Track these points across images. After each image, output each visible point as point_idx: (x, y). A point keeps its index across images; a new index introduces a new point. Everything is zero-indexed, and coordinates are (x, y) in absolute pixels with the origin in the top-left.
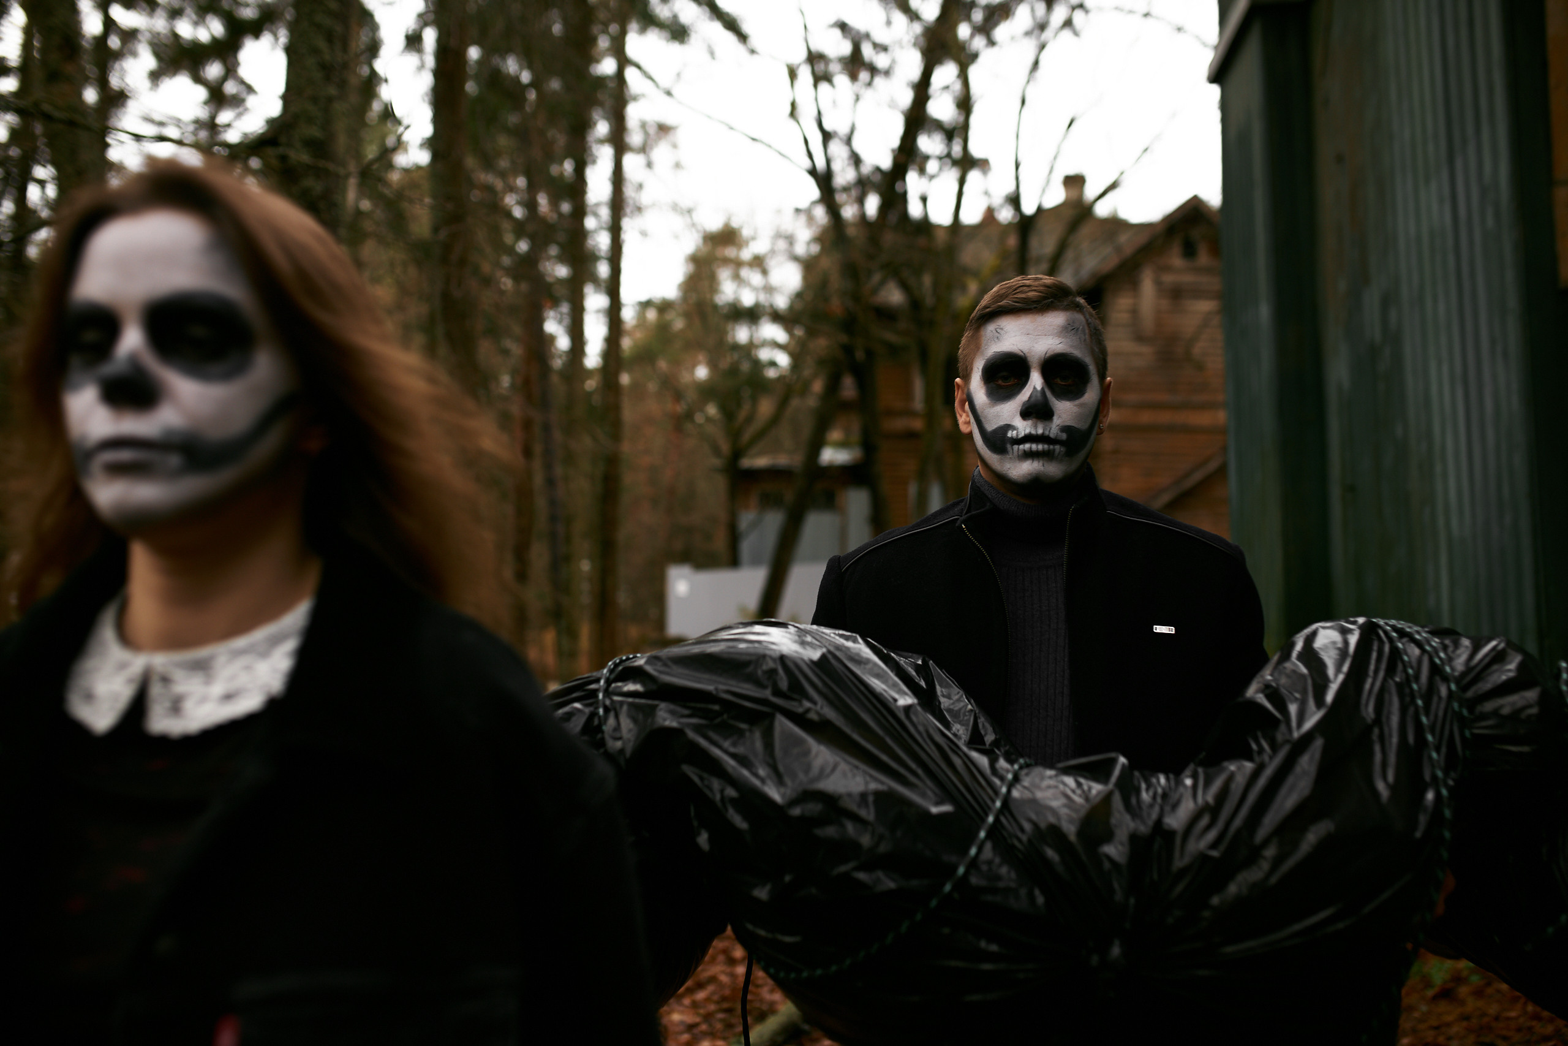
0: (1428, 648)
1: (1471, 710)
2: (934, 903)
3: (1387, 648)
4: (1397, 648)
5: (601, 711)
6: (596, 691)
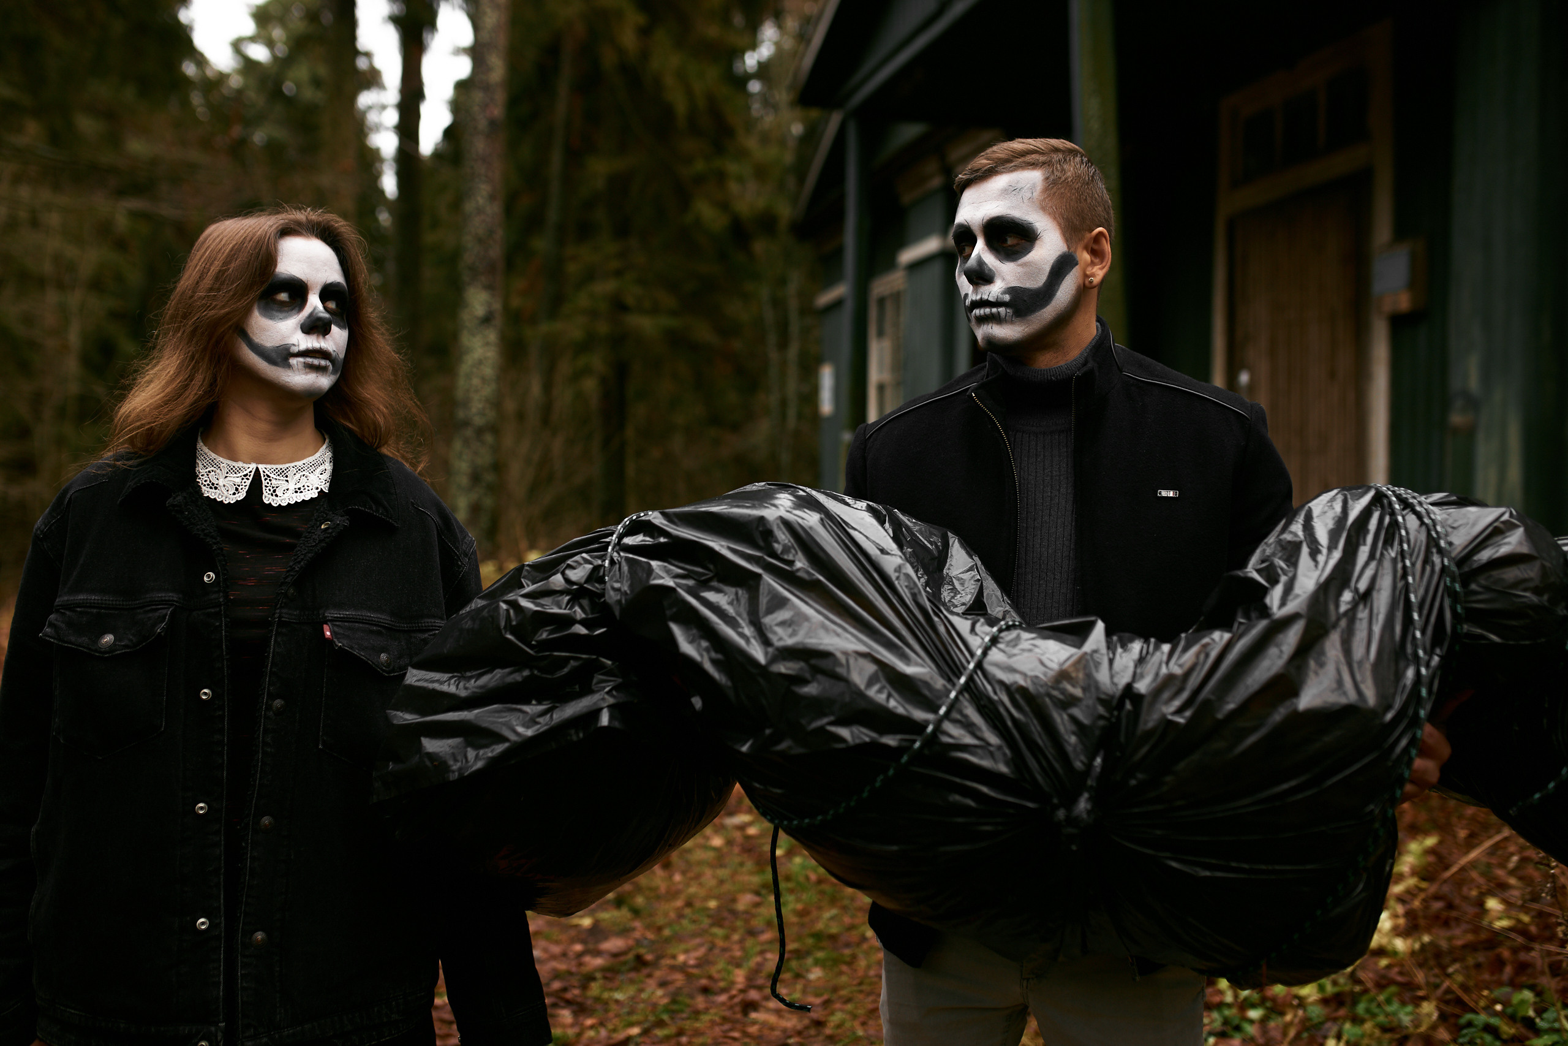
0: (1426, 520)
1: (1465, 585)
2: (905, 759)
3: (1387, 519)
4: (1396, 521)
5: (607, 563)
6: (609, 543)
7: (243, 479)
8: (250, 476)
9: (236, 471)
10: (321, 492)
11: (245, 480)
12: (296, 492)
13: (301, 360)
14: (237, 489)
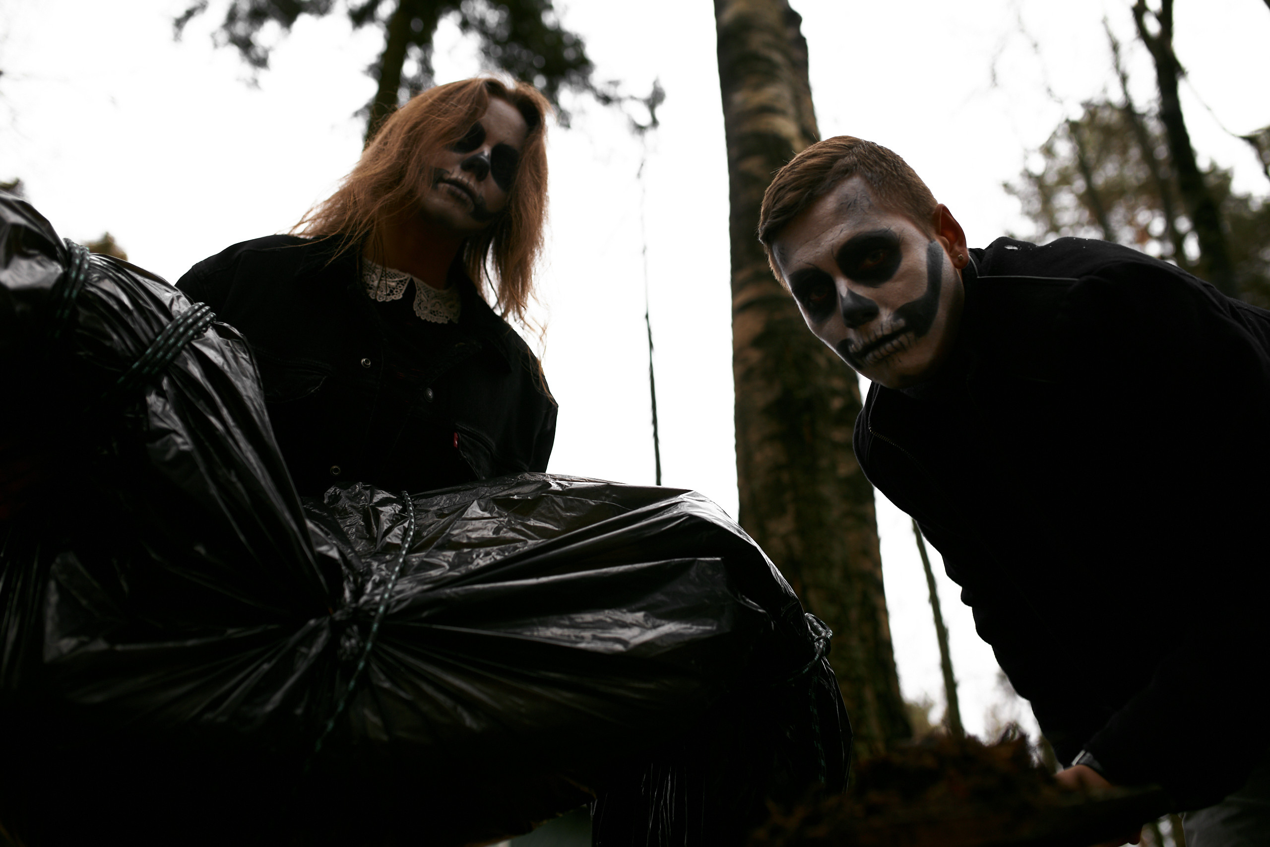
7: (398, 284)
8: (405, 283)
9: (392, 276)
10: (450, 322)
11: (400, 285)
12: (431, 313)
13: (448, 185)
14: (391, 291)
